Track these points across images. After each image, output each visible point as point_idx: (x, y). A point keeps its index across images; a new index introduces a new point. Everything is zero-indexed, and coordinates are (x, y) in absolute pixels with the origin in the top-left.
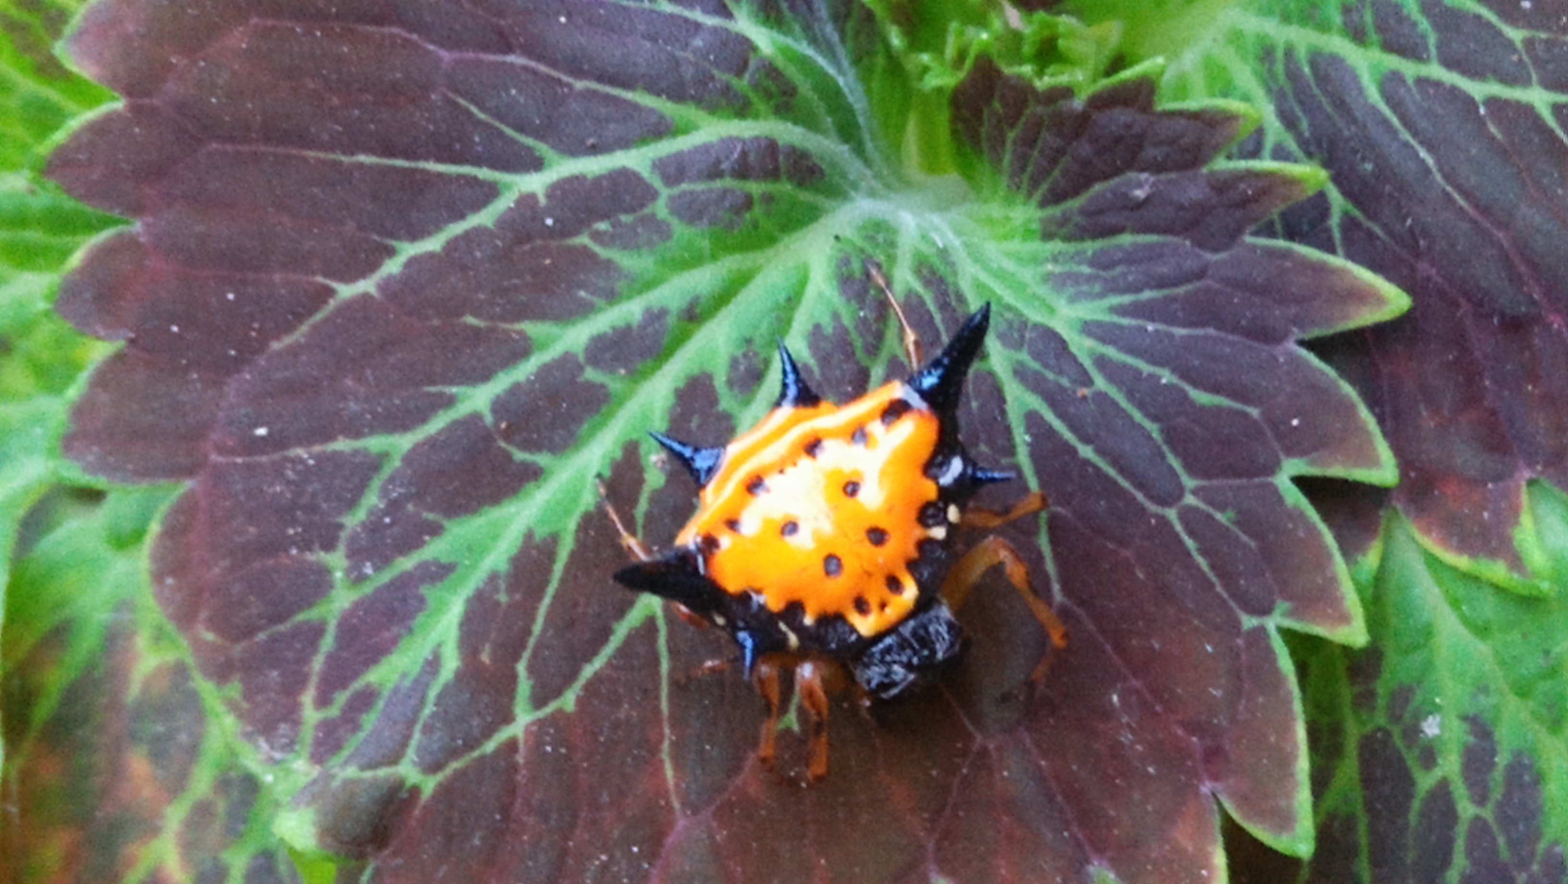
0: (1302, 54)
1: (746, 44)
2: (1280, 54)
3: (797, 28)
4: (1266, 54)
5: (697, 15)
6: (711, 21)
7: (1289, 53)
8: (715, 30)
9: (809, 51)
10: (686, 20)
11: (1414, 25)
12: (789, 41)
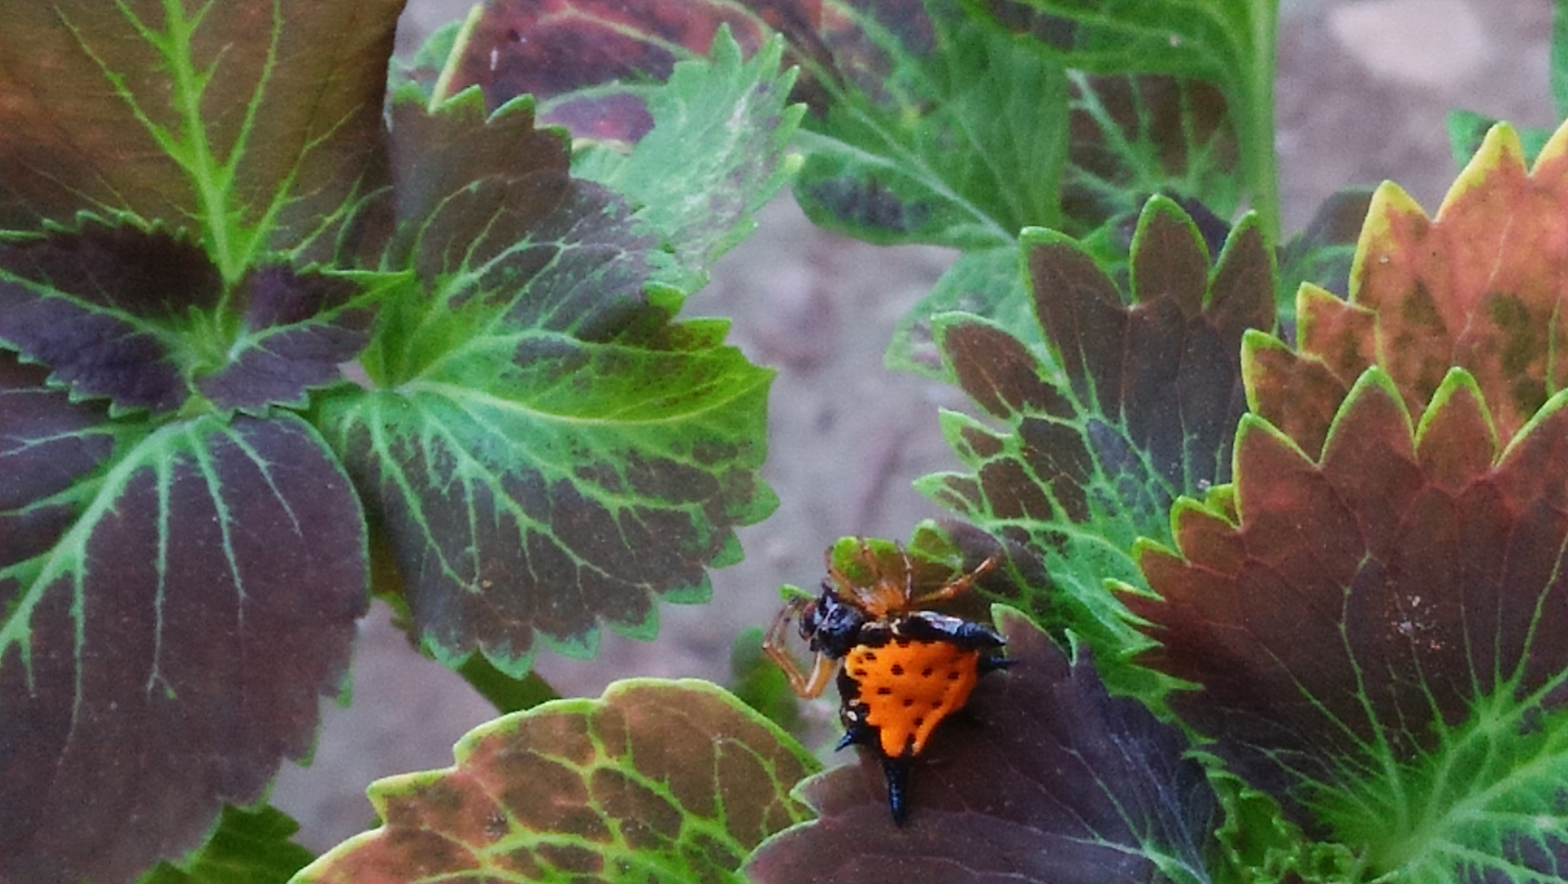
0: (1480, 868)
1: (1150, 865)
2: (1466, 866)
3: (1178, 853)
4: (1458, 867)
5: (1120, 847)
6: (1130, 851)
7: (1472, 866)
8: (1132, 856)
9: (1186, 866)
10: (1116, 851)
11: (1545, 853)
12: (1174, 861)
